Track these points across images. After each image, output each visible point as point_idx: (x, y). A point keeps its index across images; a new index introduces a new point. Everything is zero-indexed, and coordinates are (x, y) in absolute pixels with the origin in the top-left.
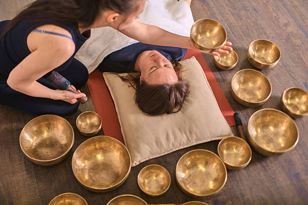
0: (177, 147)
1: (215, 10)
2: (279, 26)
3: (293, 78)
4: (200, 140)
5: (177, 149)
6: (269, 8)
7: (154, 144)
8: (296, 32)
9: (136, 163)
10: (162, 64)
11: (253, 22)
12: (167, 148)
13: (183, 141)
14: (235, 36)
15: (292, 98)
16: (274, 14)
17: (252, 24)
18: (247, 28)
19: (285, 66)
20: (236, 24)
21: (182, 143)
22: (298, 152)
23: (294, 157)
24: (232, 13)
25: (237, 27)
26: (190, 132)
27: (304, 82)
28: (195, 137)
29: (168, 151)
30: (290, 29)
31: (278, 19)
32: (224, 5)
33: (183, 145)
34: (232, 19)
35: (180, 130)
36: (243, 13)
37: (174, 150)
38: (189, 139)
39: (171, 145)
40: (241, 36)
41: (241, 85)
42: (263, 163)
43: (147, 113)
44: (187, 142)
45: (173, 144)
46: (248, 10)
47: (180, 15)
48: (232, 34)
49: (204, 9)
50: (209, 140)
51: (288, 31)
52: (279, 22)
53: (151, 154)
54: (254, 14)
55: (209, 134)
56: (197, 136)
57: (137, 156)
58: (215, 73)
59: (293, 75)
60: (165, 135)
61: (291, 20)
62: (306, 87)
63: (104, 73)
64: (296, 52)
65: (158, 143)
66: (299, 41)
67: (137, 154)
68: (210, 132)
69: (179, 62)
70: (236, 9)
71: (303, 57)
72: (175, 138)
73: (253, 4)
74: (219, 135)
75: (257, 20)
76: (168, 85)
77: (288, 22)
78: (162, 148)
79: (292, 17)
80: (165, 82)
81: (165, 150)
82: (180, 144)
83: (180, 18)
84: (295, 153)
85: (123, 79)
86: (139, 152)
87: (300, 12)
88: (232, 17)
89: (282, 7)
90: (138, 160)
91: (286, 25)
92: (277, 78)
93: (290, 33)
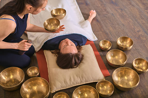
0: (75, 84)
1: (103, 25)
2: (135, 32)
3: (140, 55)
4: (87, 81)
5: (75, 85)
6: (130, 24)
7: (63, 82)
8: (143, 34)
9: (53, 91)
10: (70, 44)
11: (122, 30)
12: (70, 85)
13: (78, 81)
14: (112, 36)
15: (139, 64)
16: (133, 27)
17: (121, 31)
18: (119, 33)
19: (137, 50)
20: (113, 31)
21: (78, 83)
22: (141, 90)
23: (138, 92)
24: (111, 26)
25: (113, 32)
26: (82, 77)
27: (146, 57)
28: (84, 79)
29: (70, 86)
30: (140, 33)
31: (134, 29)
32: (108, 23)
33: (78, 84)
34: (111, 29)
35: (77, 76)
36: (117, 26)
37: (74, 86)
38: (81, 81)
39: (72, 83)
40: (115, 36)
41: (112, 57)
42: (121, 95)
43: (61, 67)
44: (80, 82)
45: (73, 83)
46: (120, 25)
47: (85, 26)
48: (110, 35)
49: (98, 25)
50: (92, 82)
51: (139, 34)
52: (135, 30)
53: (61, 87)
54: (122, 27)
55: (92, 79)
56: (85, 79)
57: (54, 88)
58: (100, 52)
59: (140, 54)
60: (69, 78)
61: (141, 29)
62: (147, 59)
63: (44, 50)
64: (143, 43)
65: (65, 82)
66: (145, 38)
67: (54, 87)
68: (92, 78)
69: (82, 46)
70: (113, 25)
71: (146, 46)
72: (74, 80)
73: (122, 23)
74: (98, 79)
75: (123, 29)
76: (71, 54)
77: (140, 30)
78: (67, 84)
79: (142, 28)
80: (70, 52)
81: (69, 86)
82: (77, 83)
83: (84, 27)
84: (139, 91)
85: (52, 53)
86: (55, 86)
87: (146, 26)
88: (111, 28)
89: (137, 24)
90: (55, 90)
91: (138, 31)
92: (132, 55)
93: (140, 35)
